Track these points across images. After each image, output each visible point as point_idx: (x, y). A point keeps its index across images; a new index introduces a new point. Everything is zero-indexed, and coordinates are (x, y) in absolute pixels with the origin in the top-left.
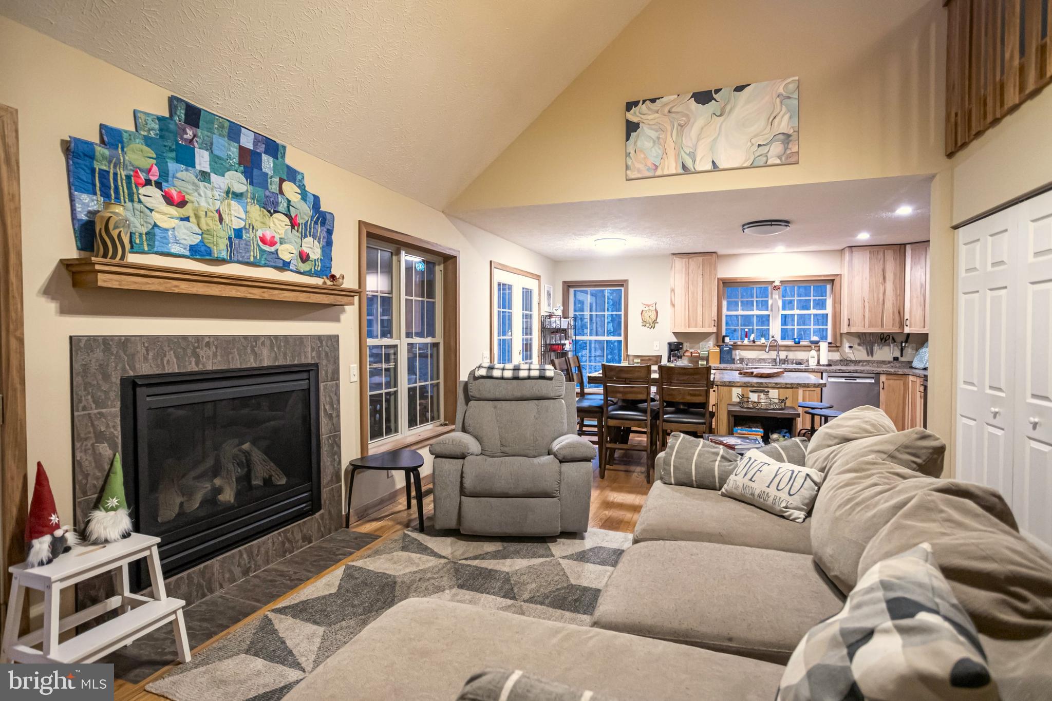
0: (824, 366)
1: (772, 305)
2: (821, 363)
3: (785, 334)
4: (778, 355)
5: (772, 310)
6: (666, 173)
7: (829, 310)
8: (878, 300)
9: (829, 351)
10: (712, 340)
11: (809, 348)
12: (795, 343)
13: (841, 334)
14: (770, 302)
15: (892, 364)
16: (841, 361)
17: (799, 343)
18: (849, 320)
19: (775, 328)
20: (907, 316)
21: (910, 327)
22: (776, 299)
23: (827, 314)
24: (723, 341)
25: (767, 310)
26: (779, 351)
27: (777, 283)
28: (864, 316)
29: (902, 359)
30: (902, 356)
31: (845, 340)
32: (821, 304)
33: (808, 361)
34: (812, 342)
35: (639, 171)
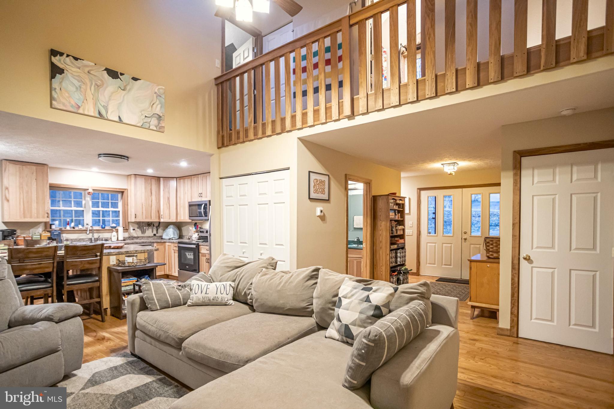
0: (121, 240)
1: (85, 204)
2: (119, 239)
3: (96, 223)
4: (93, 236)
5: (85, 207)
6: (86, 113)
7: (120, 208)
8: (149, 204)
9: (124, 232)
10: (41, 227)
11: (111, 231)
12: (102, 228)
13: (129, 222)
14: (84, 202)
15: (153, 238)
16: (129, 237)
17: (104, 228)
18: (136, 214)
19: (88, 219)
20: (162, 213)
21: (164, 219)
22: (88, 200)
23: (119, 211)
24: (51, 228)
25: (82, 207)
26: (94, 233)
27: (90, 190)
28: (143, 213)
29: (157, 235)
30: (157, 233)
31: (130, 226)
32: (115, 205)
33: (111, 238)
34: (112, 227)
35: (64, 104)
